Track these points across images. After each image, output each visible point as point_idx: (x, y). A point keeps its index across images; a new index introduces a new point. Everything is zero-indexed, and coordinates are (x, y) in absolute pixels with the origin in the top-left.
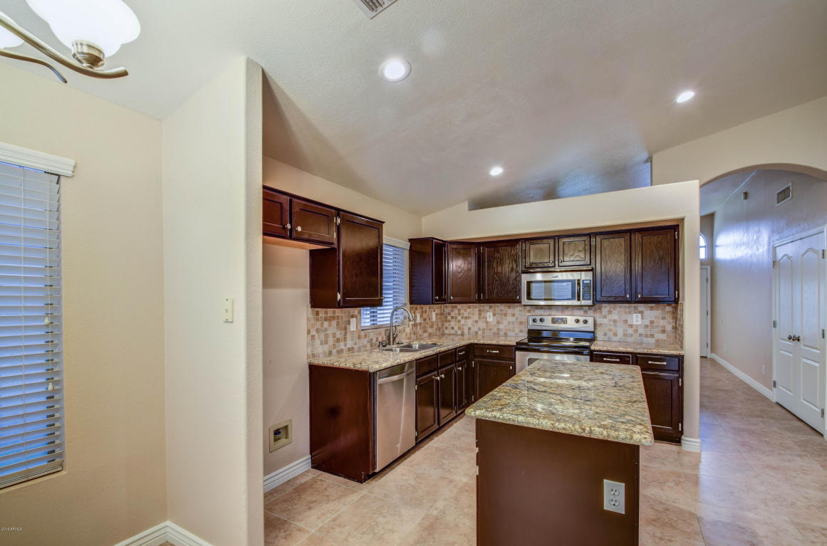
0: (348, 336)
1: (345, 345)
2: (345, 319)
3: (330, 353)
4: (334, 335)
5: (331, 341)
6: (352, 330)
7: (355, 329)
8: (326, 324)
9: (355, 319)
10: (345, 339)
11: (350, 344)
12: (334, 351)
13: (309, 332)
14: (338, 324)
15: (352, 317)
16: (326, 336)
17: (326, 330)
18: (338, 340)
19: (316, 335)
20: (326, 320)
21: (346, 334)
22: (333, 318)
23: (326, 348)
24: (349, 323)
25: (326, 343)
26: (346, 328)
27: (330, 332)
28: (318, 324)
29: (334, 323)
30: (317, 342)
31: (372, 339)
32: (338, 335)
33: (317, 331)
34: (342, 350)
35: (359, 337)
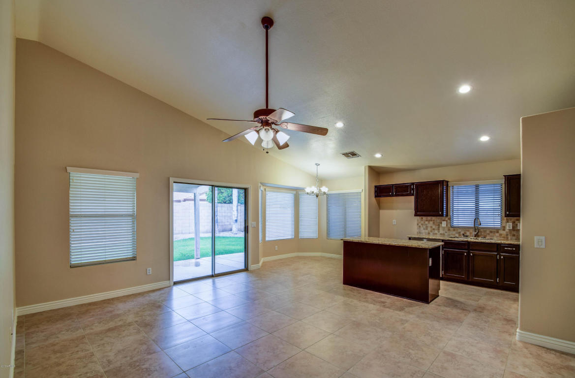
0: (440, 228)
1: (439, 232)
2: (438, 221)
3: (429, 233)
4: (431, 227)
5: (429, 229)
6: (443, 226)
7: (445, 226)
8: (427, 222)
9: (445, 222)
10: (439, 229)
11: (441, 231)
12: (431, 233)
13: (418, 224)
14: (434, 223)
15: (444, 221)
16: (427, 227)
17: (426, 224)
18: (434, 229)
19: (422, 226)
20: (427, 221)
21: (439, 227)
22: (431, 220)
23: (427, 231)
24: (441, 223)
25: (427, 229)
26: (439, 225)
27: (429, 225)
28: (422, 222)
29: (431, 223)
30: (422, 228)
31: (460, 232)
32: (434, 227)
33: (422, 224)
34: (436, 234)
35: (449, 230)
